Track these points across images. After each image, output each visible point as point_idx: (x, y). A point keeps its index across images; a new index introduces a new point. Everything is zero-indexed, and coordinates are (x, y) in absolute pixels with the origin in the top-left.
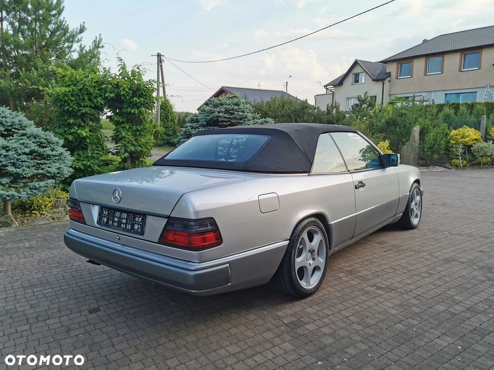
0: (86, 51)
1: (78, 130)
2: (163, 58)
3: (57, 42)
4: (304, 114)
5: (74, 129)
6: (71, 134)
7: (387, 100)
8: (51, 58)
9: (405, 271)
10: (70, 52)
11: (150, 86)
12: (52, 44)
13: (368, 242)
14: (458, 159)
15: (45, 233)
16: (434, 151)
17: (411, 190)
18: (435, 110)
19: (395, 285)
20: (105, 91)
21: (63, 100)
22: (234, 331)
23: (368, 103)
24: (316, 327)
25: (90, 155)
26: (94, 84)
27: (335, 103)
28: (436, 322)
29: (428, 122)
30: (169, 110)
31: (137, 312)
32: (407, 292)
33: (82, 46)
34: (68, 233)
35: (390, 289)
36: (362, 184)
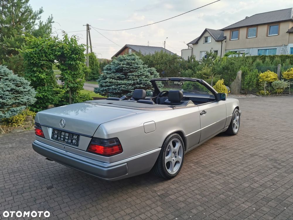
0: (43, 25)
1: (39, 75)
2: (90, 27)
3: (26, 20)
4: (174, 62)
5: (37, 74)
6: (35, 77)
7: (224, 54)
8: (22, 29)
9: (228, 162)
10: (34, 25)
11: (82, 48)
12: (23, 20)
13: (208, 144)
14: (264, 90)
15: (21, 138)
16: (250, 86)
17: (233, 113)
18: (251, 61)
19: (221, 171)
20: (55, 51)
21: (30, 57)
22: (129, 200)
23: (212, 56)
24: (175, 197)
25: (46, 89)
26: (48, 47)
27: (193, 56)
28: (243, 194)
29: (247, 68)
30: (94, 59)
31: (74, 188)
32: (228, 176)
33: (41, 22)
34: (34, 143)
35: (219, 173)
36: (204, 112)
